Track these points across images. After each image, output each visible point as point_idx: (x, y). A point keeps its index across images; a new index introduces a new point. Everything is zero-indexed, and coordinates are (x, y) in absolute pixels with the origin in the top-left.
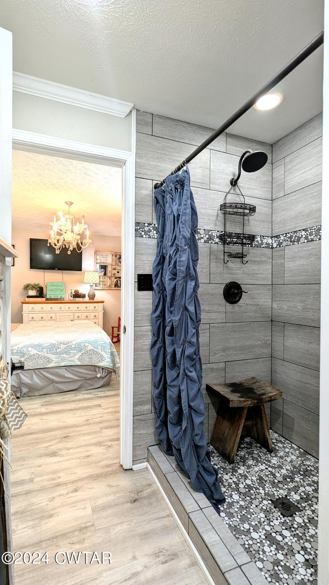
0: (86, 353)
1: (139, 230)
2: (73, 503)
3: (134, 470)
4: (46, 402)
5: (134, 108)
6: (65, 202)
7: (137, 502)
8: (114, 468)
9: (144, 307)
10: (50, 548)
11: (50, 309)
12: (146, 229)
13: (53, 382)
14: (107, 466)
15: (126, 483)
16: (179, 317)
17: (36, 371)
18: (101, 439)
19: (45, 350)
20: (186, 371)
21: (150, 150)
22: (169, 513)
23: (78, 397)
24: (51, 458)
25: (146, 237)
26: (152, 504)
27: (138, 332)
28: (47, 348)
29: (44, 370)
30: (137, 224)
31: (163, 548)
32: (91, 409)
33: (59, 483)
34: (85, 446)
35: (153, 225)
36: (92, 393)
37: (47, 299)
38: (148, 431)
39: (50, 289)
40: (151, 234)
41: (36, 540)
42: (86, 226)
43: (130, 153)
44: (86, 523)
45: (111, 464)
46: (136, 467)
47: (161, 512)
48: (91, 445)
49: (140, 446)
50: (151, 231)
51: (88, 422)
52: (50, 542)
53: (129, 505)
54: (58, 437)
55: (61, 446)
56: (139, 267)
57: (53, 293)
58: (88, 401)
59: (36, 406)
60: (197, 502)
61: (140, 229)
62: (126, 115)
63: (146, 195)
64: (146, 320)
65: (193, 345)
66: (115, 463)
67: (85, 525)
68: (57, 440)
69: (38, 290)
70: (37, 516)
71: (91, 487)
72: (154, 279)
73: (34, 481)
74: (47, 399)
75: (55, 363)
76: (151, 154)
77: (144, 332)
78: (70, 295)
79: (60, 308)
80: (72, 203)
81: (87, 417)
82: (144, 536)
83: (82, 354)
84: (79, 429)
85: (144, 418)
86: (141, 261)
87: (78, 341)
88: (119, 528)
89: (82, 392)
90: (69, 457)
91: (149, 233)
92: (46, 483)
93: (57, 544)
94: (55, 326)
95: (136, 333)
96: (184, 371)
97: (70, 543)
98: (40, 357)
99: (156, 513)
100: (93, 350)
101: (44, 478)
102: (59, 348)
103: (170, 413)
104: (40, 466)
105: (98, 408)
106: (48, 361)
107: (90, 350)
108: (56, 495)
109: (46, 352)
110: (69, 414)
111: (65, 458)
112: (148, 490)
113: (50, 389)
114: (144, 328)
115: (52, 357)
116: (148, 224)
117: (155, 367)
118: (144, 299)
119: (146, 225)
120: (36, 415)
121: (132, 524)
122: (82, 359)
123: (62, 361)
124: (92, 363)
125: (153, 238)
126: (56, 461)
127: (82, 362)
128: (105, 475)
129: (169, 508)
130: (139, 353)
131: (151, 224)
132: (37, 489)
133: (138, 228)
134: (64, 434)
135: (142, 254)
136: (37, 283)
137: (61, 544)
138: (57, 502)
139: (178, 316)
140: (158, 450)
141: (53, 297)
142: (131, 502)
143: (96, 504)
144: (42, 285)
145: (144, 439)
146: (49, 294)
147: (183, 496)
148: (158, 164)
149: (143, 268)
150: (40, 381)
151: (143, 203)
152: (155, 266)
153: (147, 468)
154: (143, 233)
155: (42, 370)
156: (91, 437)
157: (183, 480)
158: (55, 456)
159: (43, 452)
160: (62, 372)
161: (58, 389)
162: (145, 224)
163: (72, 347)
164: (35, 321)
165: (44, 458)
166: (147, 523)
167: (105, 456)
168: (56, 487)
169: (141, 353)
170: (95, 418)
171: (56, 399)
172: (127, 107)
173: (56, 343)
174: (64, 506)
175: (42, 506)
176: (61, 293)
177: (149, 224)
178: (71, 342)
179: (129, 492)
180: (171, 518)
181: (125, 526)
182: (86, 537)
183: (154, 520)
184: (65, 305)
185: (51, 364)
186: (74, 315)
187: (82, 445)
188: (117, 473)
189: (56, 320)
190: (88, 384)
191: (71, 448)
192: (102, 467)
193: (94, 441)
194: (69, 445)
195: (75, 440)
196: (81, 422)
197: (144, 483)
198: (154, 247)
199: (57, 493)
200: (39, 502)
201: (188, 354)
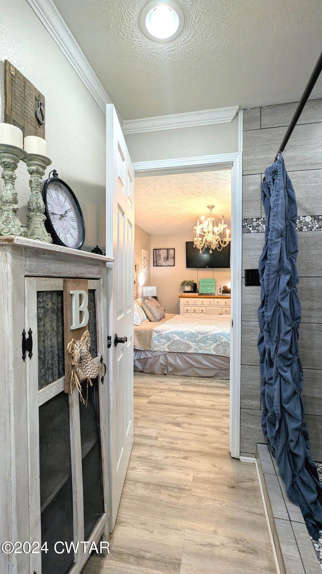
0: (221, 344)
1: (246, 226)
2: (180, 467)
3: (241, 461)
4: (184, 382)
5: (240, 109)
6: (207, 207)
7: (234, 489)
8: (223, 453)
9: (253, 302)
10: (154, 491)
11: (209, 304)
12: (255, 224)
13: (192, 366)
14: (218, 449)
15: (229, 469)
16: (272, 312)
17: (179, 354)
18: (220, 424)
19: (186, 338)
20: (279, 370)
21: (259, 144)
22: (262, 512)
23: (212, 384)
24: (175, 427)
25: (254, 232)
26: (248, 497)
27: (245, 326)
28: (188, 335)
29: (185, 354)
30: (244, 220)
31: (245, 539)
32: (219, 397)
33: (175, 447)
34: (204, 426)
35: (262, 219)
36: (226, 382)
37: (200, 294)
38: (256, 427)
39: (202, 285)
40: (260, 228)
41: (147, 480)
42: (226, 226)
43: (237, 153)
44: (185, 486)
45: (222, 448)
46: (242, 458)
47: (254, 507)
48: (210, 427)
49: (248, 439)
50: (260, 226)
51: (214, 407)
52: (155, 486)
53: (226, 488)
54: (185, 412)
55: (185, 420)
56: (246, 262)
57: (204, 288)
58: (219, 389)
59: (176, 384)
60: (288, 512)
61: (248, 225)
62: (232, 118)
63: (254, 191)
64: (254, 315)
65: (287, 344)
66: (225, 449)
67: (184, 487)
68: (184, 415)
69: (192, 286)
70: (152, 465)
71: (199, 460)
72: (260, 273)
73: (158, 439)
74: (186, 380)
75: (194, 350)
76: (259, 149)
77: (252, 327)
78: (219, 290)
79: (210, 302)
80: (213, 206)
81: (215, 402)
82: (230, 520)
83: (217, 345)
84: (204, 410)
85: (252, 412)
86: (249, 256)
87: (214, 333)
88: (210, 502)
89: (217, 380)
90: (189, 431)
91: (258, 227)
92: (166, 444)
93: (160, 491)
94: (202, 318)
95: (244, 327)
96: (277, 370)
97: (169, 495)
98: (182, 343)
99: (250, 506)
100: (227, 342)
101: (165, 440)
102: (198, 338)
103: (269, 412)
104: (165, 430)
105: (226, 397)
106: (188, 347)
107: (224, 342)
108: (170, 455)
109: (187, 340)
110: (199, 396)
111: (185, 430)
112: (249, 484)
113: (189, 372)
114: (253, 323)
115: (192, 344)
116: (256, 219)
117: (262, 363)
118: (252, 294)
119: (255, 220)
120: (174, 391)
121: (223, 504)
122: (217, 350)
123: (200, 349)
124: (226, 355)
125: (262, 232)
126: (178, 430)
127: (217, 352)
128: (214, 456)
129: (263, 508)
130: (247, 347)
131: (260, 219)
132: (159, 446)
133: (246, 224)
134: (190, 411)
135: (250, 249)
136: (191, 280)
137: (163, 492)
138: (169, 461)
139: (270, 311)
140: (266, 450)
141: (204, 292)
142: (228, 487)
143: (198, 475)
144: (196, 281)
145: (253, 434)
146: (201, 290)
147: (275, 501)
148: (268, 156)
149: (251, 263)
150: (182, 363)
151: (251, 199)
152: (261, 261)
153: (255, 464)
154: (251, 229)
155: (184, 355)
156: (212, 420)
157: (281, 486)
158: (178, 426)
159: (170, 420)
160: (200, 358)
161: (197, 373)
162: (253, 219)
163: (209, 337)
164: (190, 313)
165: (171, 425)
166: (237, 511)
167: (219, 440)
168: (172, 450)
169: (248, 347)
170: (221, 405)
171: (193, 381)
172: (232, 111)
173: (195, 332)
174: (172, 466)
175: (157, 460)
176: (212, 288)
177: (258, 219)
178: (208, 333)
179: (230, 478)
180: (263, 518)
181: (216, 504)
182: (181, 496)
183: (245, 511)
184: (214, 300)
185: (191, 350)
186: (222, 309)
187: (202, 424)
188: (225, 458)
189: (206, 313)
190: (223, 374)
191: (192, 424)
192: (213, 448)
193: (212, 424)
194: (191, 421)
195: (197, 419)
196: (207, 405)
197: (247, 476)
198: (263, 241)
199: (171, 455)
200: (157, 456)
201: (281, 352)
